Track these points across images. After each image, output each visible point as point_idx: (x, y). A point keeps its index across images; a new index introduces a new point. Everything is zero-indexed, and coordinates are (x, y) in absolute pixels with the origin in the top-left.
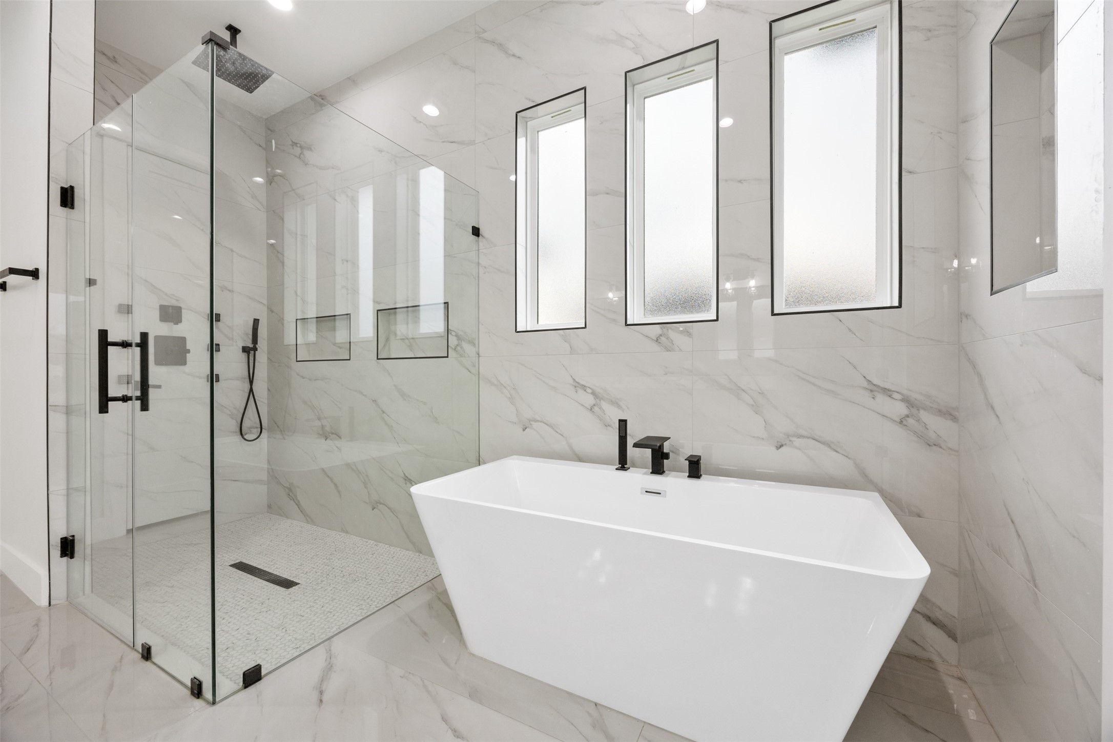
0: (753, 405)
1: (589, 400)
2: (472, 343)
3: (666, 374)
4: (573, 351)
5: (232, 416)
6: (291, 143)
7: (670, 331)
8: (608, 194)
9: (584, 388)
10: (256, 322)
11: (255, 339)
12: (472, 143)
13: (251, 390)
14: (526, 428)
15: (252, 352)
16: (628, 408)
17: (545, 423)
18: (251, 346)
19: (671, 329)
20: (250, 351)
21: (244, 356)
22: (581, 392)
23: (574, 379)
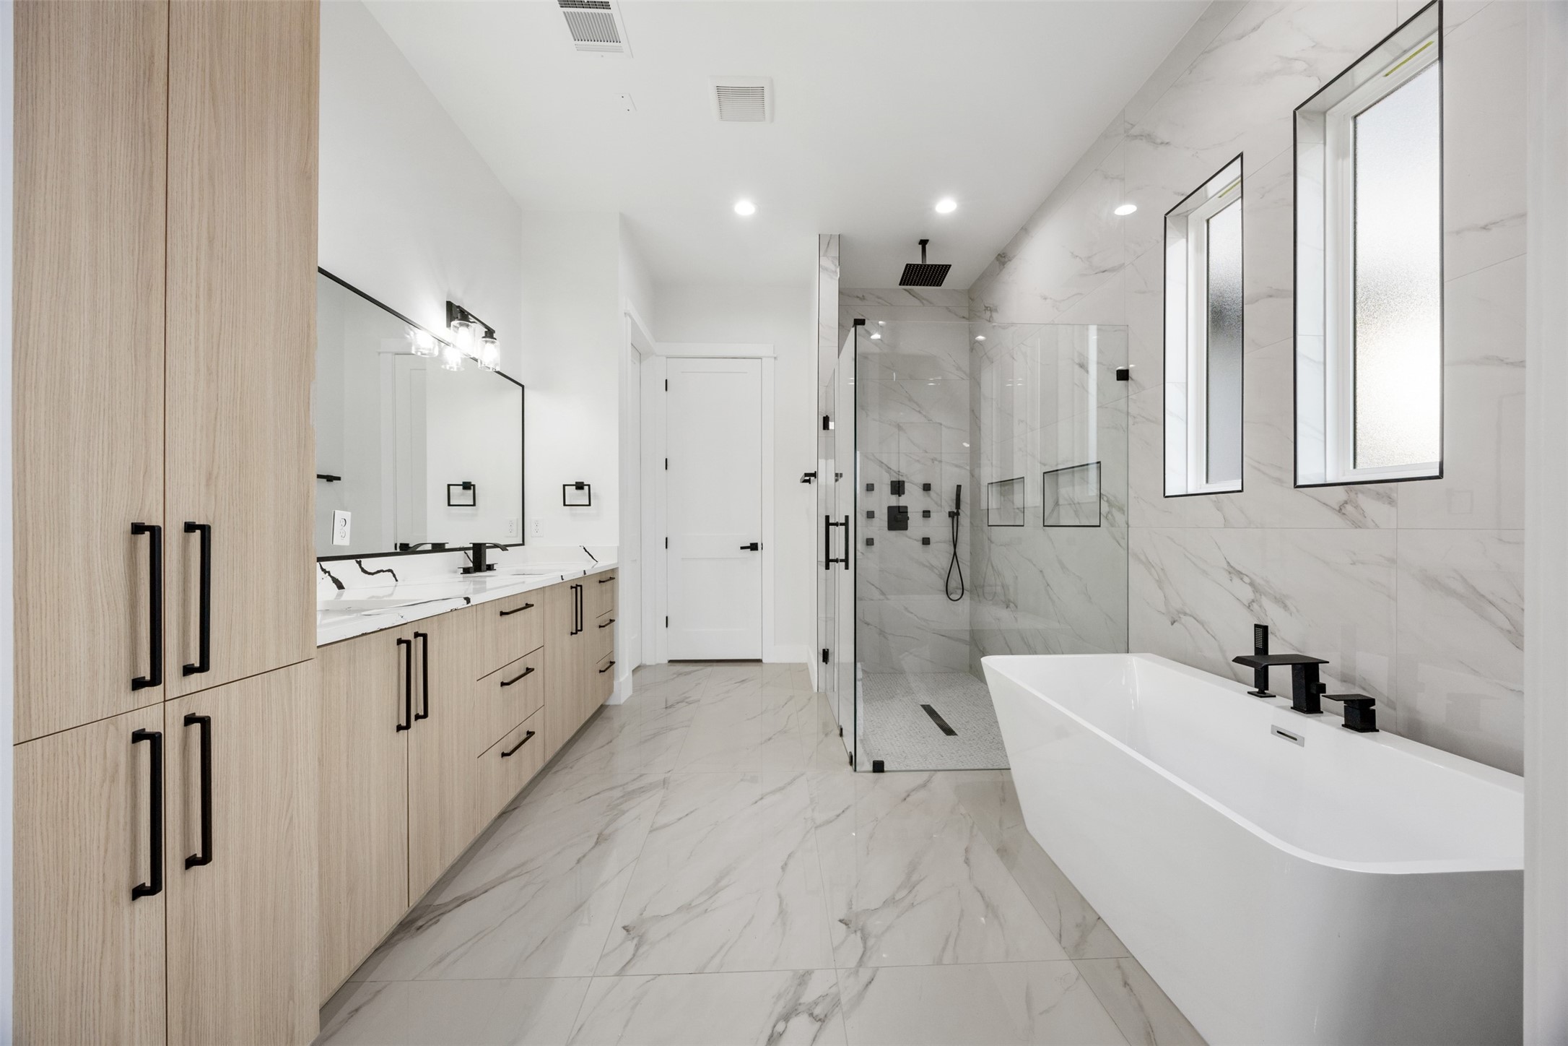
0: (1509, 632)
1: (1247, 594)
2: (1121, 510)
3: (1354, 564)
4: (1227, 524)
5: (940, 576)
6: (984, 308)
7: (1360, 495)
8: (1271, 296)
9: (1240, 574)
10: (959, 487)
11: (958, 505)
12: (1122, 266)
13: (955, 554)
14: (1174, 622)
15: (956, 517)
16: (1298, 611)
17: (1195, 619)
18: (955, 511)
19: (1363, 493)
20: (954, 515)
21: (950, 520)
22: (1236, 580)
23: (1228, 563)
